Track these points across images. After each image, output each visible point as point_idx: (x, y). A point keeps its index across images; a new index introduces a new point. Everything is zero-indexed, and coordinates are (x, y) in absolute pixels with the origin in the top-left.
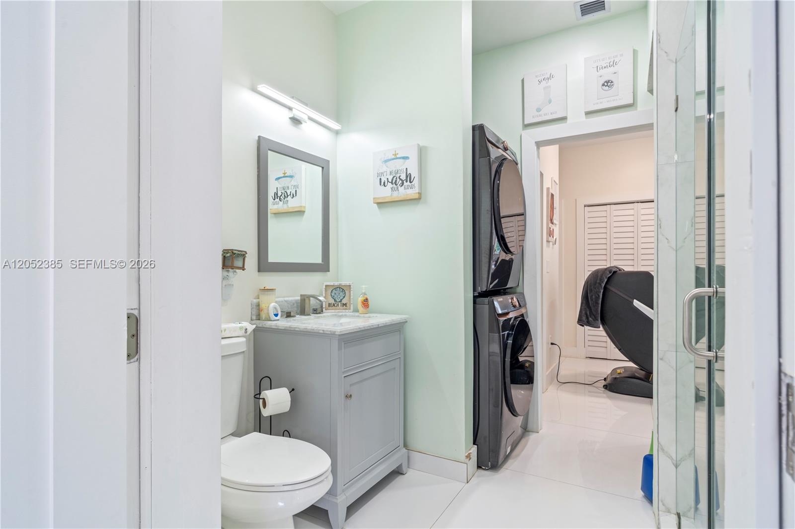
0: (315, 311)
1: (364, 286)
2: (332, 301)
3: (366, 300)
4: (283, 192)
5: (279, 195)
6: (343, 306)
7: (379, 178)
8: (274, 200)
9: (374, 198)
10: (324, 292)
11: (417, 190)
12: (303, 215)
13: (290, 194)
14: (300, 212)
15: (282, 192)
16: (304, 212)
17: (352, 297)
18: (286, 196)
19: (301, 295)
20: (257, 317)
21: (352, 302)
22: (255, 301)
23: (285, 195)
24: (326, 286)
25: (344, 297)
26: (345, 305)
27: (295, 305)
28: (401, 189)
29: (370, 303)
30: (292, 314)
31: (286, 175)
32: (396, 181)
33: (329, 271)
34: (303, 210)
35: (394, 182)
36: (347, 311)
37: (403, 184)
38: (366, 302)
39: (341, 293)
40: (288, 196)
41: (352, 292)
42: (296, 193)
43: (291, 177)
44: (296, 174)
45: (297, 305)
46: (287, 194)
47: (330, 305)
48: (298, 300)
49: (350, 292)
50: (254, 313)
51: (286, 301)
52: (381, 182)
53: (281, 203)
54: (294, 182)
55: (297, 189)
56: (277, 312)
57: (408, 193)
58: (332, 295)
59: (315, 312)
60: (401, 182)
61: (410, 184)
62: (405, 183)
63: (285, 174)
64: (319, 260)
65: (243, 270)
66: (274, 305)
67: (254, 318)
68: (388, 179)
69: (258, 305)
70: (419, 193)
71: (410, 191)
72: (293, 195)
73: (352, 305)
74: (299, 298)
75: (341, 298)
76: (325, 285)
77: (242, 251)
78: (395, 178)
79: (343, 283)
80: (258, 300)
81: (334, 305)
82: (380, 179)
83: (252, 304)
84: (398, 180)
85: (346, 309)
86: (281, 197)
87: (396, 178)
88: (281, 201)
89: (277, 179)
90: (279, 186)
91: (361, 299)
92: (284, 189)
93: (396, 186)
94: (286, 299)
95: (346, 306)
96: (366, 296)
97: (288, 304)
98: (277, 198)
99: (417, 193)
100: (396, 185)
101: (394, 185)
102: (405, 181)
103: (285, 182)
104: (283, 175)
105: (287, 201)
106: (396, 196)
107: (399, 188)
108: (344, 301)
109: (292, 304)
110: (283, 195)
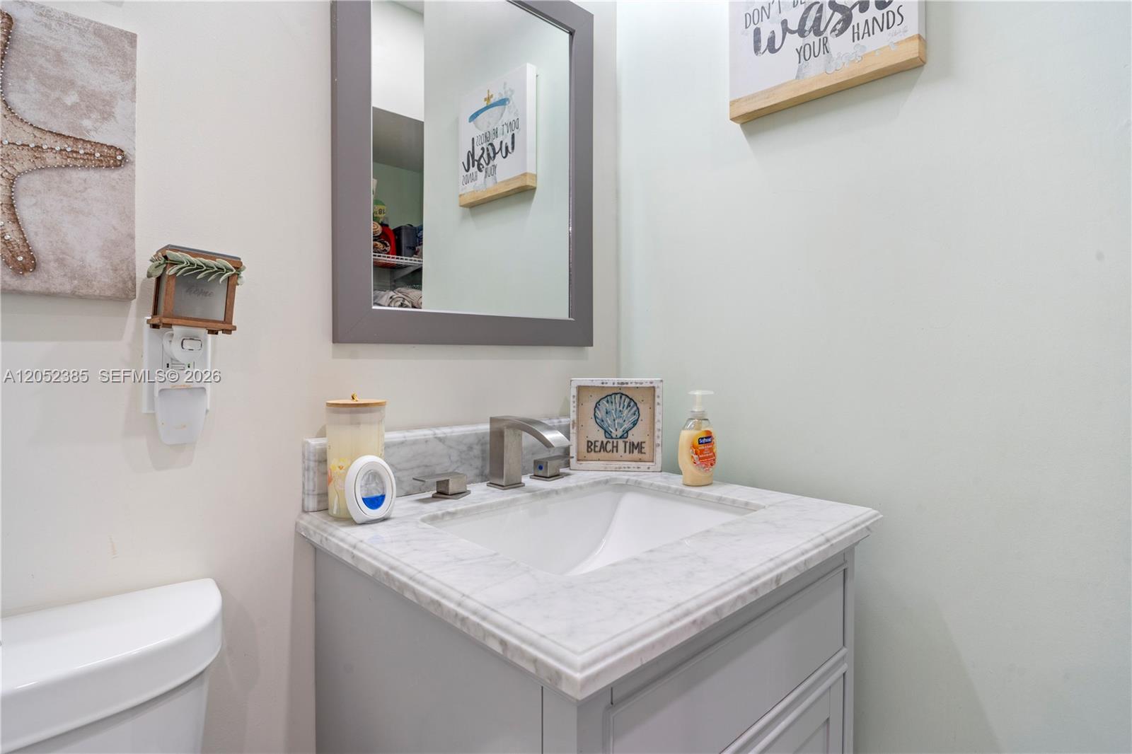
0: (541, 470)
1: (698, 393)
2: (599, 436)
3: (707, 439)
4: (485, 146)
5: (477, 157)
6: (631, 452)
7: (753, 27)
8: (467, 171)
9: (732, 103)
10: (573, 408)
11: (912, 26)
12: (531, 198)
13: (501, 149)
14: (523, 193)
15: (483, 149)
16: (534, 189)
17: (658, 426)
18: (492, 155)
19: (493, 420)
20: (319, 502)
21: (658, 441)
22: (315, 442)
23: (489, 155)
24: (580, 388)
25: (635, 424)
26: (638, 447)
27: (477, 451)
28: (841, 45)
29: (719, 447)
30: (452, 488)
31: (492, 101)
32: (818, 20)
33: (592, 345)
34: (529, 183)
35: (809, 24)
36: (643, 466)
37: (847, 20)
38: (704, 446)
39: (626, 412)
40: (495, 154)
41: (658, 409)
42: (513, 143)
43: (503, 102)
44: (512, 91)
45: (483, 451)
46: (494, 149)
47: (591, 446)
48: (484, 434)
49: (653, 408)
50: (310, 486)
51: (441, 440)
52: (757, 41)
53: (481, 175)
54: (508, 117)
55: (516, 131)
56: (384, 489)
57: (869, 50)
58: (599, 415)
59: (540, 473)
60: (838, 16)
61: (878, 14)
62: (858, 17)
63: (488, 99)
64: (559, 310)
65: (228, 331)
66: (372, 463)
67: (312, 503)
68: (784, 22)
69: (322, 460)
70: (920, 37)
71: (880, 40)
72: (507, 148)
73: (659, 450)
74: (485, 427)
75: (626, 426)
76: (575, 385)
77: (213, 256)
78: (813, 13)
79: (632, 380)
80: (322, 441)
81: (603, 447)
82: (757, 32)
83: (303, 455)
84: (827, 12)
85: (640, 461)
86: (482, 161)
87: (820, 9)
88: (480, 170)
89: (474, 117)
90: (477, 133)
91: (688, 436)
92: (487, 139)
93: (816, 39)
94: (441, 432)
95: (640, 452)
96: (705, 427)
97: (451, 447)
98: (473, 166)
99: (911, 39)
100: (818, 33)
101: (812, 38)
102: (856, 11)
103: (490, 120)
104: (484, 104)
105: (495, 167)
106: (818, 74)
107: (833, 42)
108: (634, 437)
109: (465, 448)
110: (485, 155)
